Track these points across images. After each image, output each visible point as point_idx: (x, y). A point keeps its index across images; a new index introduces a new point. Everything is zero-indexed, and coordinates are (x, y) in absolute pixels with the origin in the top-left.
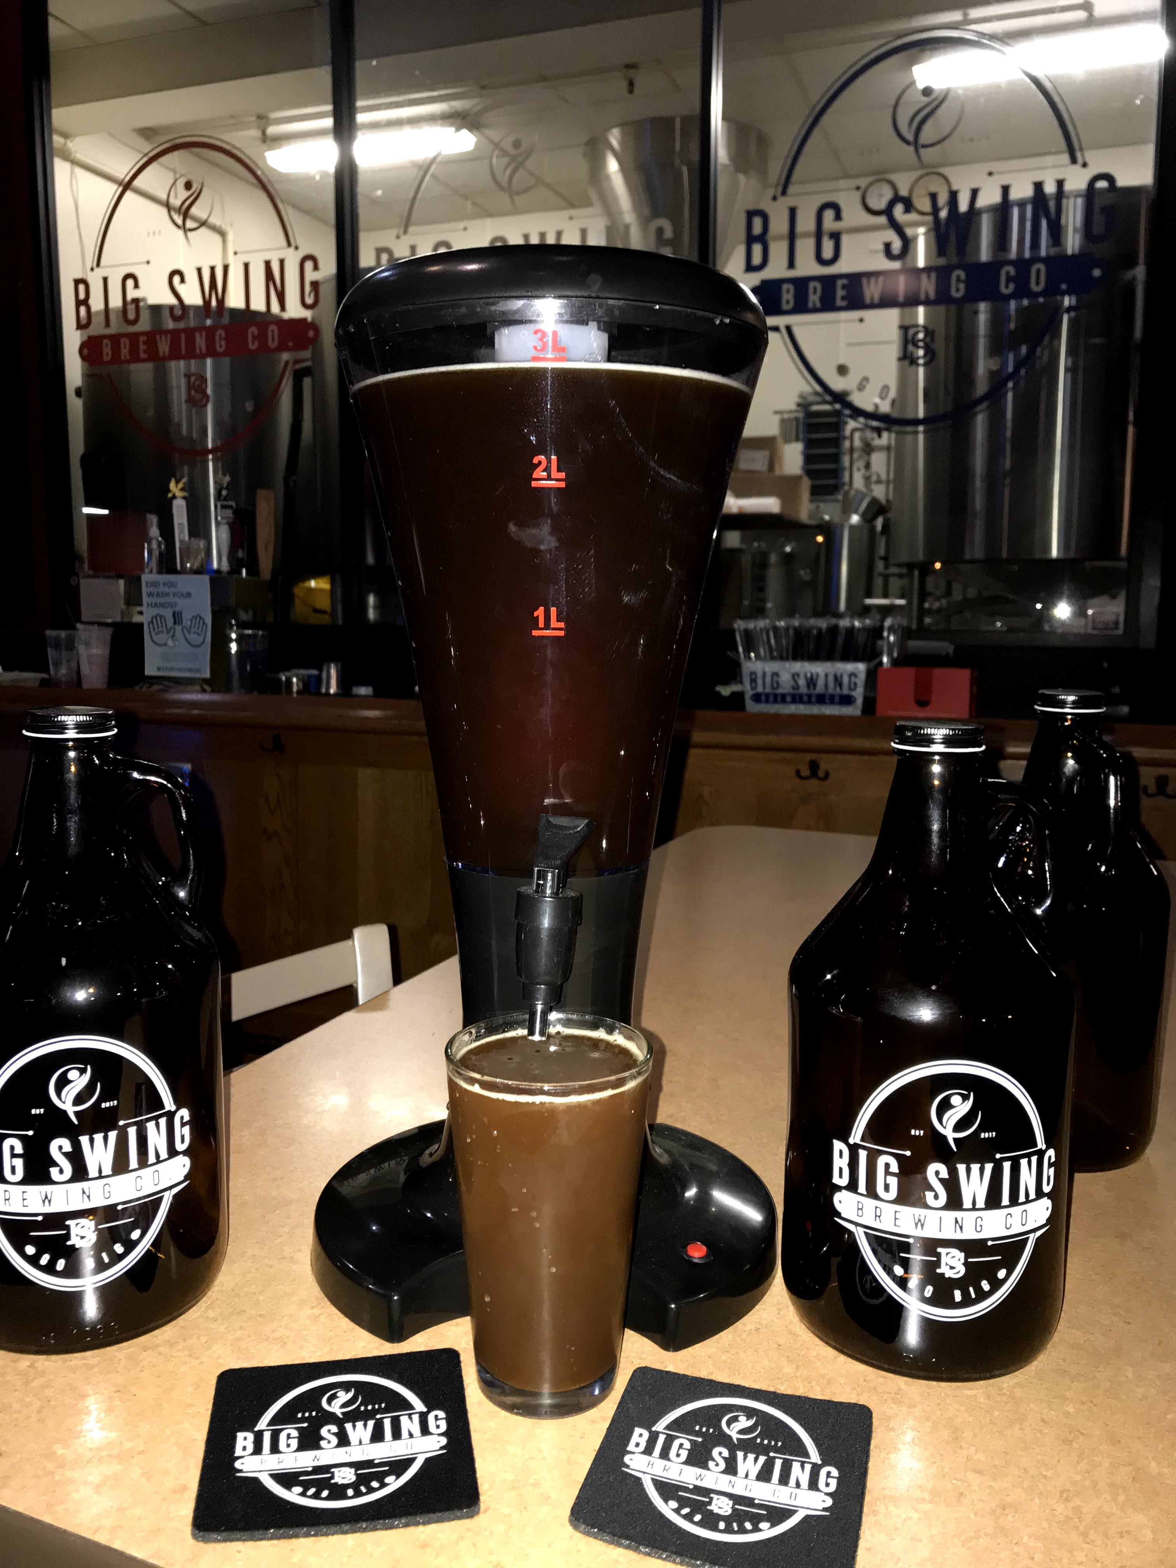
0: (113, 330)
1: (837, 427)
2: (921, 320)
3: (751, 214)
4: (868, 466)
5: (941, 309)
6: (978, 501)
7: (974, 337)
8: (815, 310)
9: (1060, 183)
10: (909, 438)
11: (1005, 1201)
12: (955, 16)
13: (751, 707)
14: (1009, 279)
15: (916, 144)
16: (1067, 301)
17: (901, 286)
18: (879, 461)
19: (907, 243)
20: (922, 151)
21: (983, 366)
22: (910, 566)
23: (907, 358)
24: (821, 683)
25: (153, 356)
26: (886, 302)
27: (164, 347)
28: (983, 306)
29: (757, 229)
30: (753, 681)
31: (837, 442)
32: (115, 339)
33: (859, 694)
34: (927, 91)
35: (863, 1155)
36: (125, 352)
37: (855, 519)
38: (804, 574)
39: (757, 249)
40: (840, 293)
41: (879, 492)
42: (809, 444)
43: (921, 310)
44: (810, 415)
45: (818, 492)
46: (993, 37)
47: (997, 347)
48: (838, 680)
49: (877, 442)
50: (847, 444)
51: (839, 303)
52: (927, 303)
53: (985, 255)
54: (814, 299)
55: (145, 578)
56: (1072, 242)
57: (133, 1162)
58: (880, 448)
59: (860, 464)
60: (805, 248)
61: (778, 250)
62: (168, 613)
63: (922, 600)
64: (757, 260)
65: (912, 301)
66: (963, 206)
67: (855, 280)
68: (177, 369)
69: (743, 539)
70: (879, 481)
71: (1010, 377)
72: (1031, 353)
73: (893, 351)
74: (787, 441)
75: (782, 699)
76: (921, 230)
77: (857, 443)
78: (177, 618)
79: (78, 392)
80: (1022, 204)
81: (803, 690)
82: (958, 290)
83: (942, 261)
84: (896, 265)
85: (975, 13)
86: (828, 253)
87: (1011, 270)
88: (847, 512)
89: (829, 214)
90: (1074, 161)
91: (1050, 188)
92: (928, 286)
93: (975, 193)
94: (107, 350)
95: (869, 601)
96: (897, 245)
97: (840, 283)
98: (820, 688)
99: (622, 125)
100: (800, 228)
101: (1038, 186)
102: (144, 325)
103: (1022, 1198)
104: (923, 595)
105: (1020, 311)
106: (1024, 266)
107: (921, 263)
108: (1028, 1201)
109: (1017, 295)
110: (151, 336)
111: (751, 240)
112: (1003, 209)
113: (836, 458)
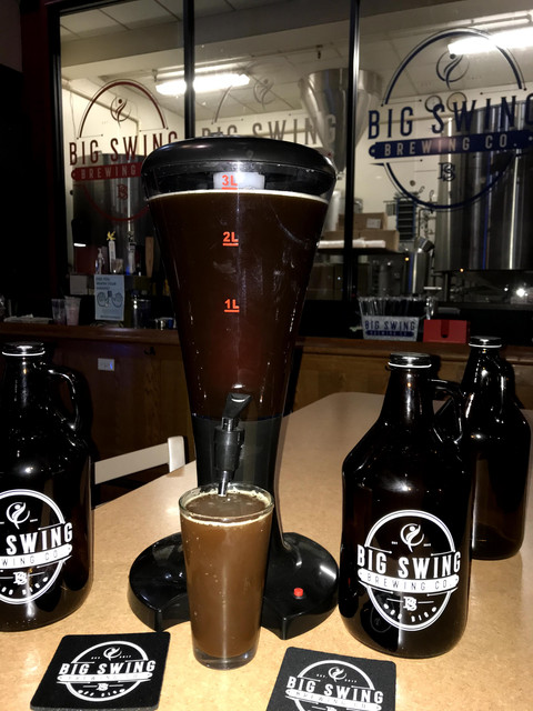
0: (87, 165)
1: (413, 208)
2: (450, 161)
3: (371, 113)
4: (426, 226)
5: (459, 156)
6: (475, 243)
7: (474, 168)
8: (400, 156)
9: (514, 98)
10: (444, 214)
11: (436, 576)
12: (468, 22)
13: (366, 337)
14: (490, 142)
15: (447, 80)
16: (518, 151)
17: (440, 144)
18: (432, 224)
19: (443, 126)
20: (450, 84)
21: (478, 181)
22: (444, 273)
23: (443, 178)
24: (398, 326)
25: (103, 176)
26: (433, 152)
27: (108, 172)
28: (478, 154)
29: (374, 119)
30: (367, 325)
31: (412, 215)
32: (87, 169)
33: (415, 331)
34: (453, 56)
35: (370, 552)
36: (91, 175)
37: (420, 250)
38: (397, 275)
39: (374, 128)
40: (412, 148)
41: (432, 238)
42: (399, 216)
43: (450, 156)
44: (400, 203)
45: (403, 238)
46: (483, 31)
47: (484, 173)
48: (406, 325)
49: (431, 215)
50: (417, 216)
51: (411, 153)
52: (452, 152)
53: (479, 130)
54: (400, 151)
55: (96, 276)
56: (520, 125)
57: (45, 547)
58: (433, 218)
59: (423, 225)
60: (396, 127)
61: (384, 129)
62: (106, 292)
63: (449, 288)
64: (374, 133)
65: (445, 152)
66: (469, 108)
67: (419, 142)
68: (115, 182)
69: (369, 259)
70: (431, 233)
71: (491, 186)
72: (500, 175)
73: (437, 174)
74: (389, 214)
75: (380, 333)
76: (450, 119)
77: (422, 216)
78: (110, 294)
79: (71, 193)
80: (496, 107)
81: (390, 329)
82: (466, 147)
83: (459, 134)
84: (438, 135)
85: (477, 20)
86: (406, 130)
87: (491, 137)
88: (416, 247)
89: (407, 112)
90: (520, 88)
91: (509, 100)
92: (452, 145)
93: (474, 102)
94: (83, 174)
95: (426, 288)
96: (438, 127)
97: (412, 143)
98: (397, 329)
99: (316, 72)
100: (394, 118)
101: (504, 99)
102: (100, 163)
103: (444, 575)
104: (450, 286)
105: (495, 156)
106: (496, 135)
107: (450, 134)
108: (446, 576)
109: (493, 149)
110: (103, 168)
111: (371, 124)
112: (488, 109)
113: (412, 222)
